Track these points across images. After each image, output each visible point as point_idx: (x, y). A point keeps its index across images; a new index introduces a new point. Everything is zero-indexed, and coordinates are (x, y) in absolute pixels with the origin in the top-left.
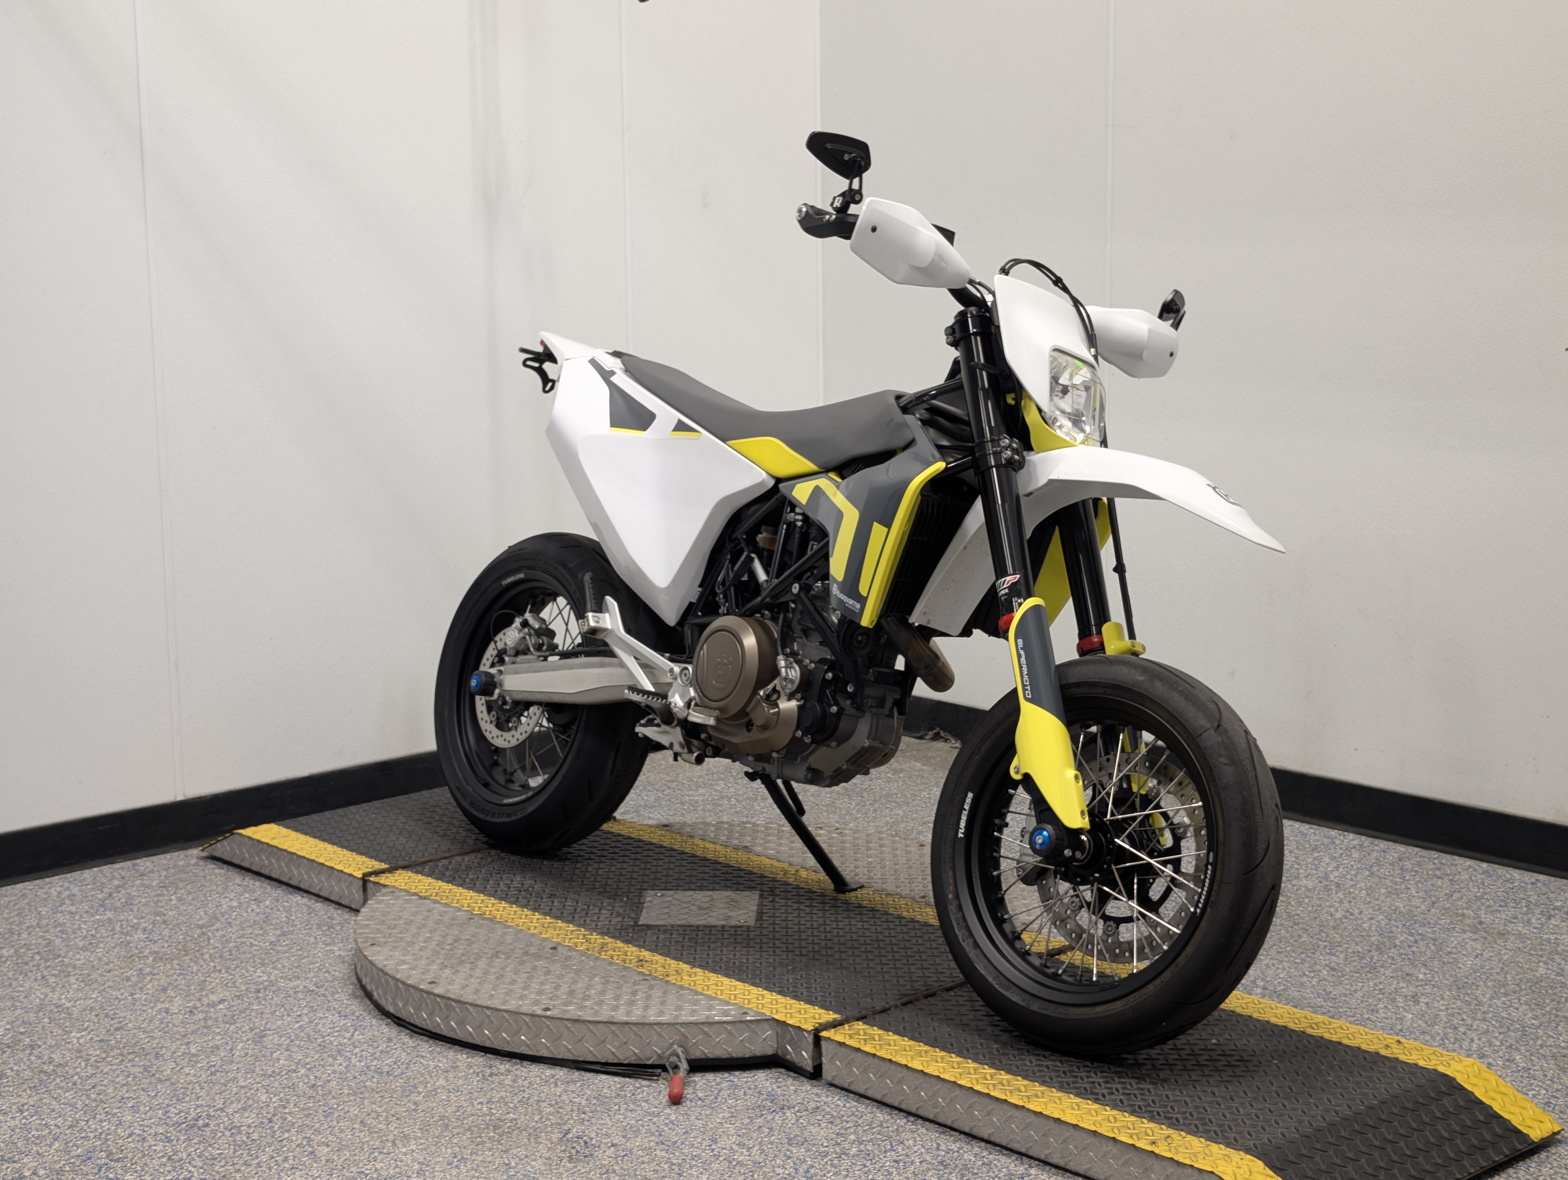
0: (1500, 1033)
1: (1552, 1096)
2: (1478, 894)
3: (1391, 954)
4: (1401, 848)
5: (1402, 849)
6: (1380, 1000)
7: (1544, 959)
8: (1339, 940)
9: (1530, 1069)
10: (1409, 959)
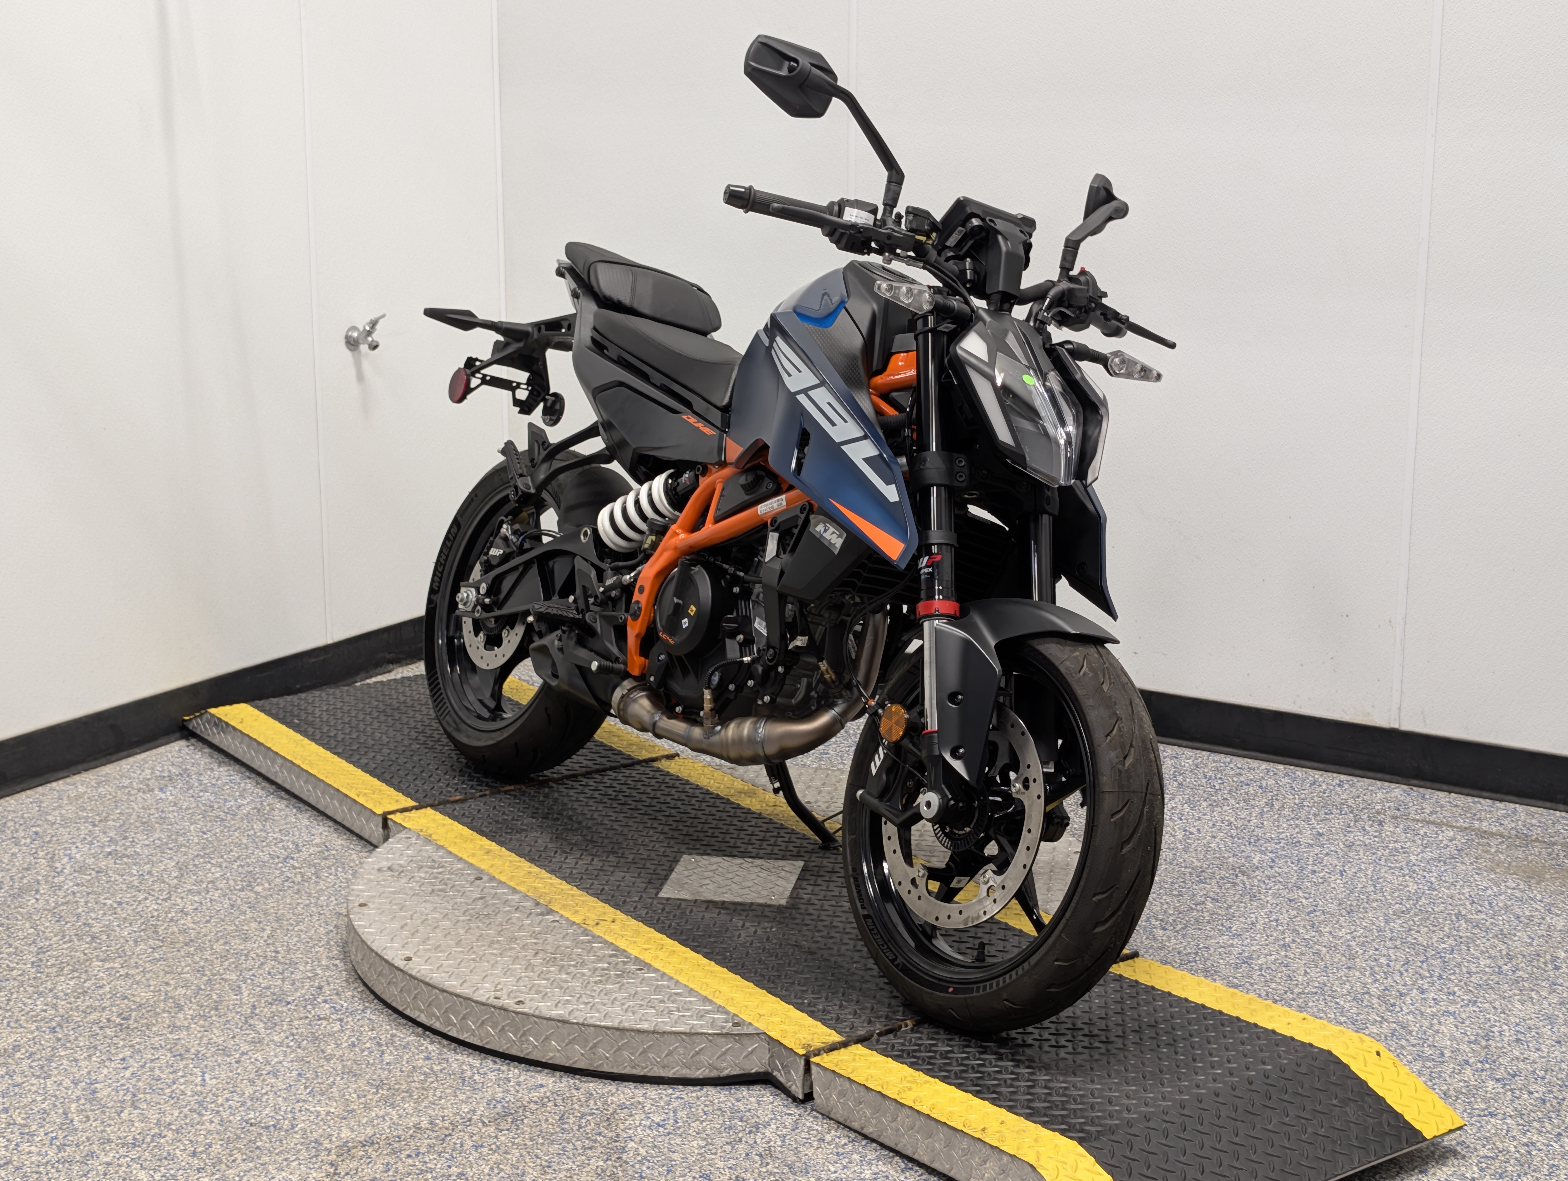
0: (1422, 962)
1: (1518, 1032)
2: (1297, 801)
3: (1259, 877)
4: (1189, 752)
5: (1191, 754)
6: (1283, 933)
7: (1407, 872)
8: (1199, 864)
9: (1475, 1002)
10: (1280, 882)
